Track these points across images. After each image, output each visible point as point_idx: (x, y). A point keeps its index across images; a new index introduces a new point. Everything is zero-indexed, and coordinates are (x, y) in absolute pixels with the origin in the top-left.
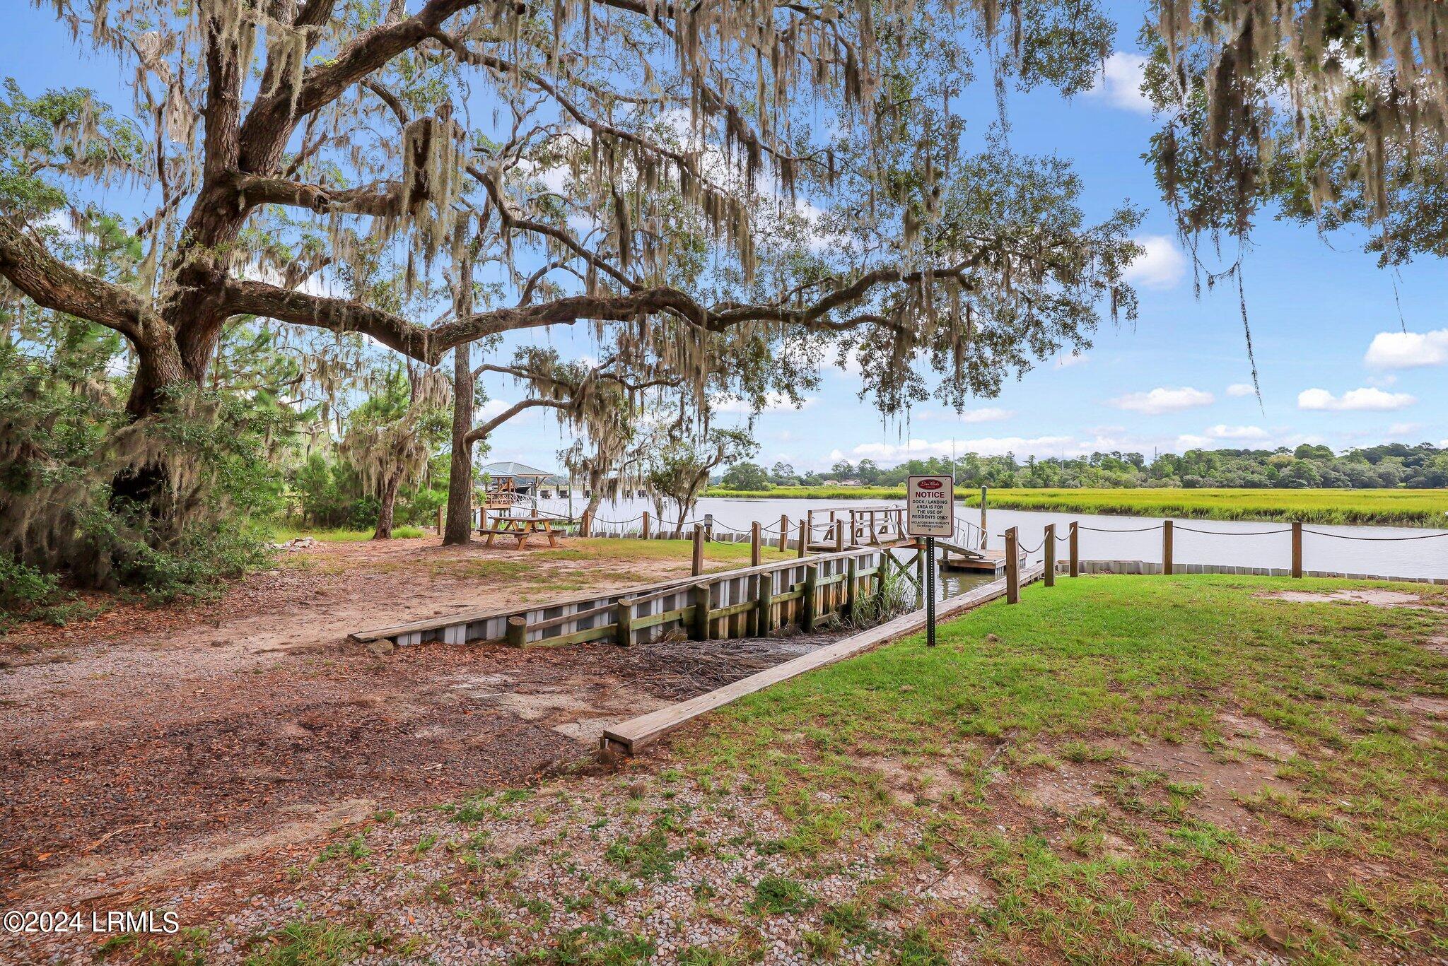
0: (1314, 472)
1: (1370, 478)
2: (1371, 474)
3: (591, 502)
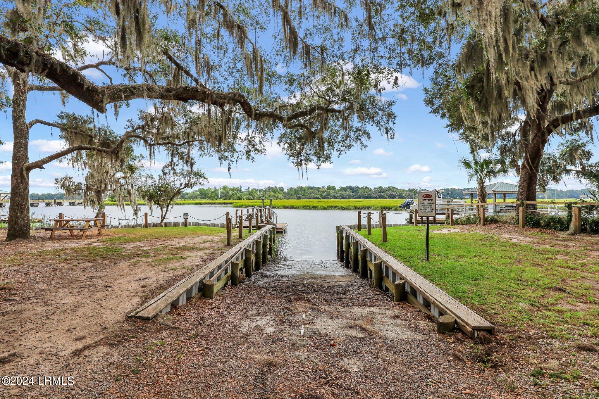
3: (100, 208)
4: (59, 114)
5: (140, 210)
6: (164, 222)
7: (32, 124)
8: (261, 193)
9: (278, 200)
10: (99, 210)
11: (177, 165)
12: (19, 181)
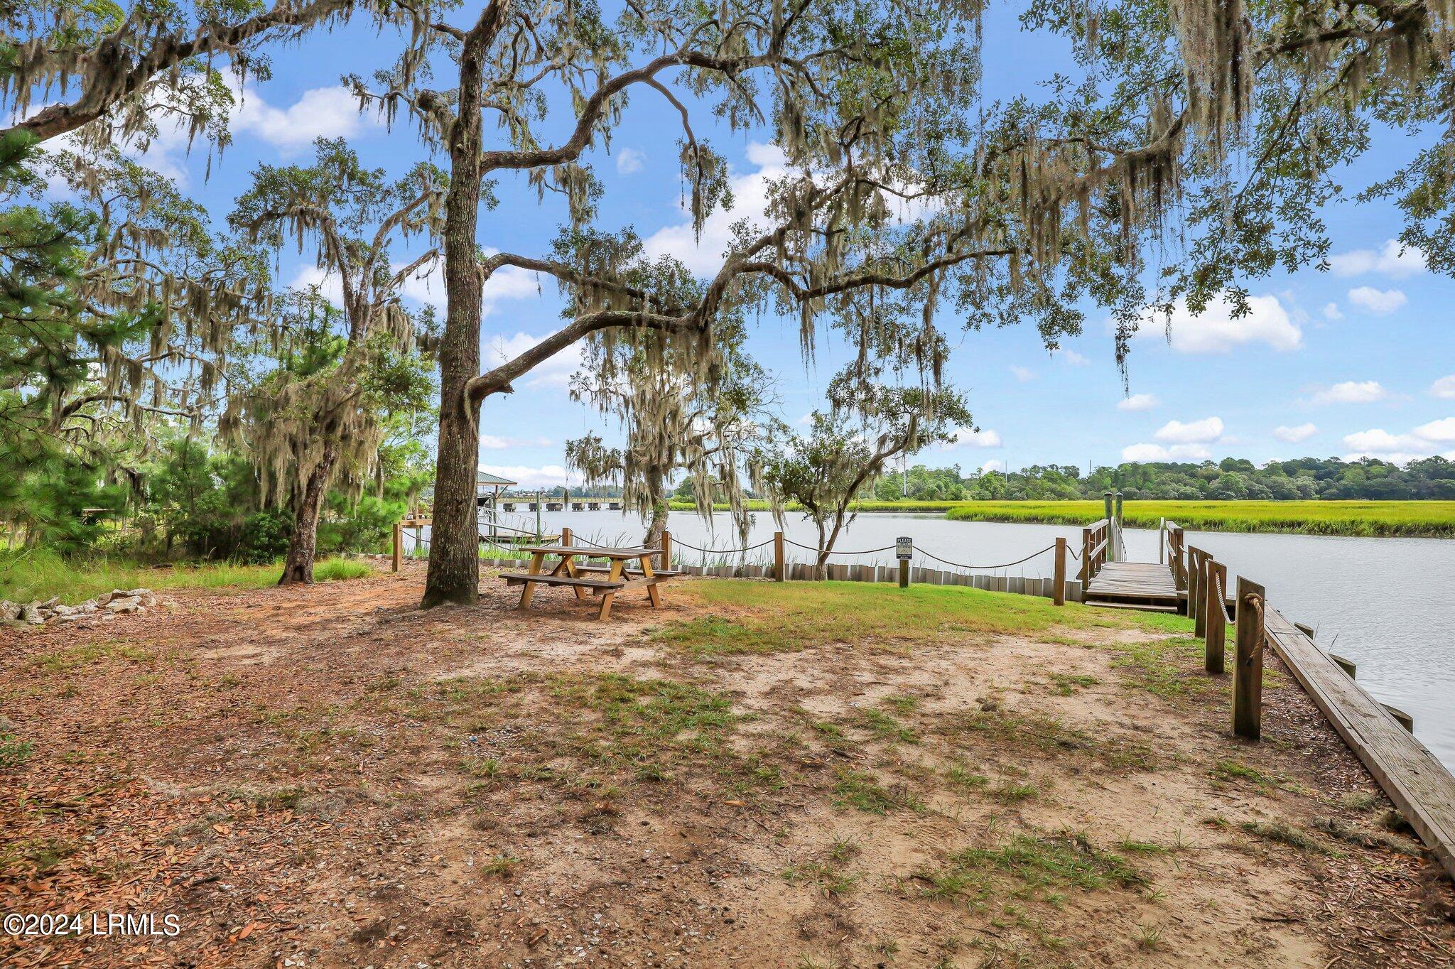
0: (1241, 485)
1: (1290, 490)
2: (1290, 486)
3: (657, 515)
4: (557, 236)
5: (753, 522)
6: (828, 561)
7: (491, 266)
8: (1016, 483)
9: (1065, 502)
10: (654, 520)
11: (877, 371)
12: (455, 429)
